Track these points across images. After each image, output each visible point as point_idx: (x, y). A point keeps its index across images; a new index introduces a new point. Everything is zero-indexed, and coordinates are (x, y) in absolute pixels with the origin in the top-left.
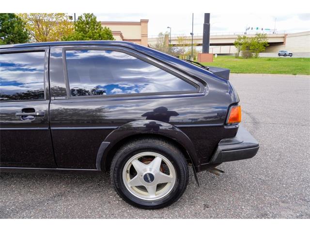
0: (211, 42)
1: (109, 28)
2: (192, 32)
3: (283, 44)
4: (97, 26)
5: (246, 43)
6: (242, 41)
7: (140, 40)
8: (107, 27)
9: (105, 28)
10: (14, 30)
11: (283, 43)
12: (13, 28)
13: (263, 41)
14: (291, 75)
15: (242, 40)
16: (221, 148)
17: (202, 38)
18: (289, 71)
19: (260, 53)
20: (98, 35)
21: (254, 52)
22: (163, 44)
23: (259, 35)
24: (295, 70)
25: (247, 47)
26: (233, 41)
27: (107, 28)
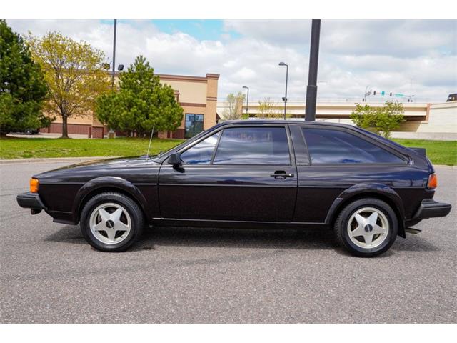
0: (318, 112)
1: (170, 87)
2: (284, 96)
3: (425, 120)
4: (153, 82)
5: (369, 116)
6: (363, 113)
7: (204, 105)
8: (169, 83)
9: (165, 85)
10: (28, 80)
11: (425, 116)
12: (28, 77)
13: (396, 113)
14: (446, 167)
15: (363, 111)
16: (423, 206)
17: (305, 105)
18: (442, 159)
19: (392, 133)
20: (156, 95)
21: (381, 130)
22: (233, 112)
23: (390, 104)
24: (450, 158)
25: (371, 122)
26: (349, 113)
27: (168, 86)
